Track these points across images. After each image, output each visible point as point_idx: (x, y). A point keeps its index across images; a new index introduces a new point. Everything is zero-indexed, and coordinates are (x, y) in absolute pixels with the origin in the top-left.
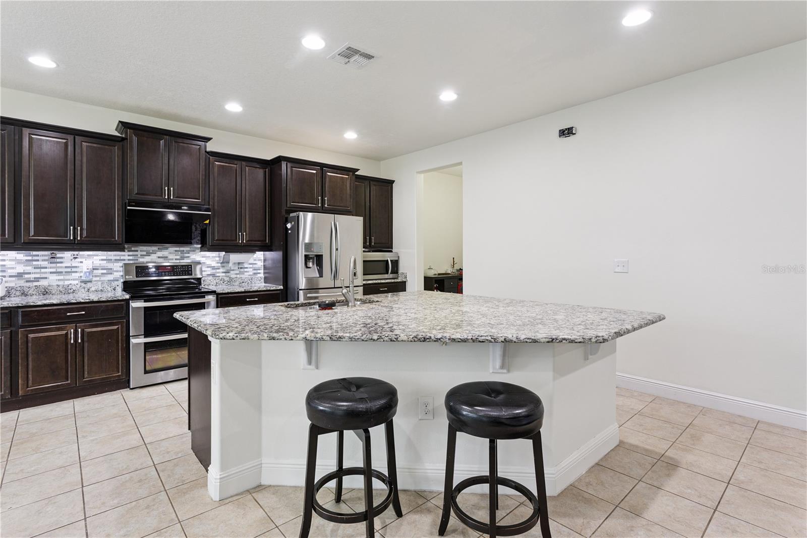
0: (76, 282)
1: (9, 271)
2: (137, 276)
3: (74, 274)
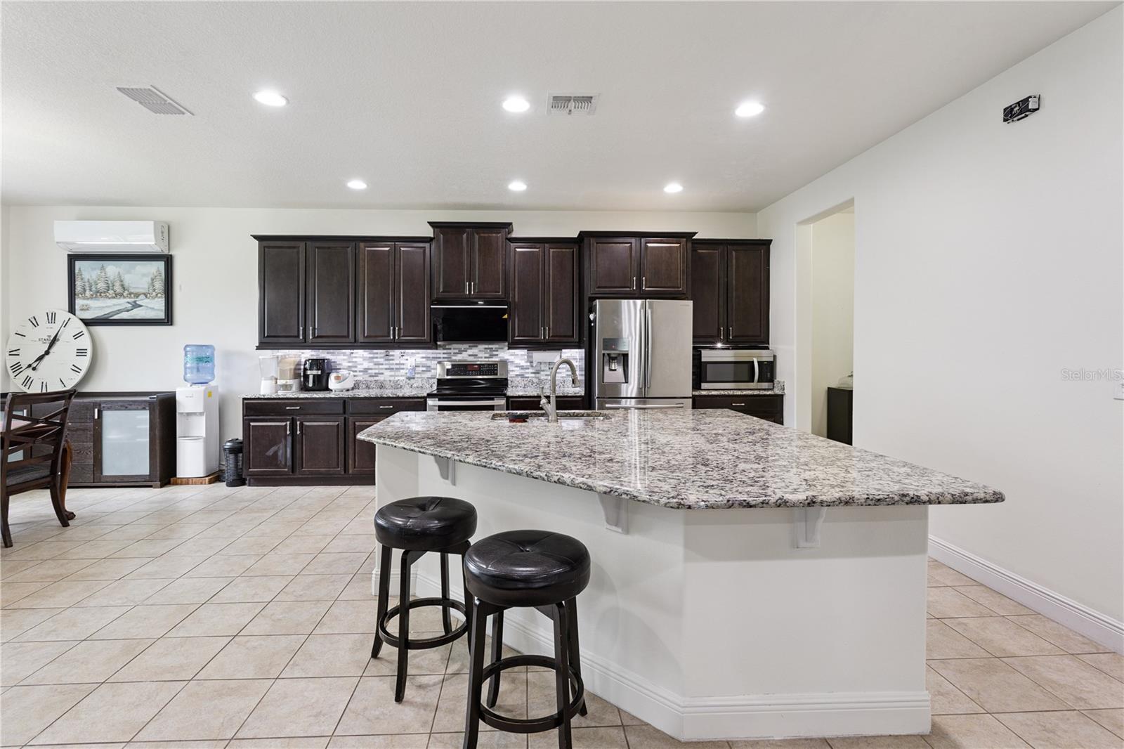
2: (447, 375)
3: (402, 371)
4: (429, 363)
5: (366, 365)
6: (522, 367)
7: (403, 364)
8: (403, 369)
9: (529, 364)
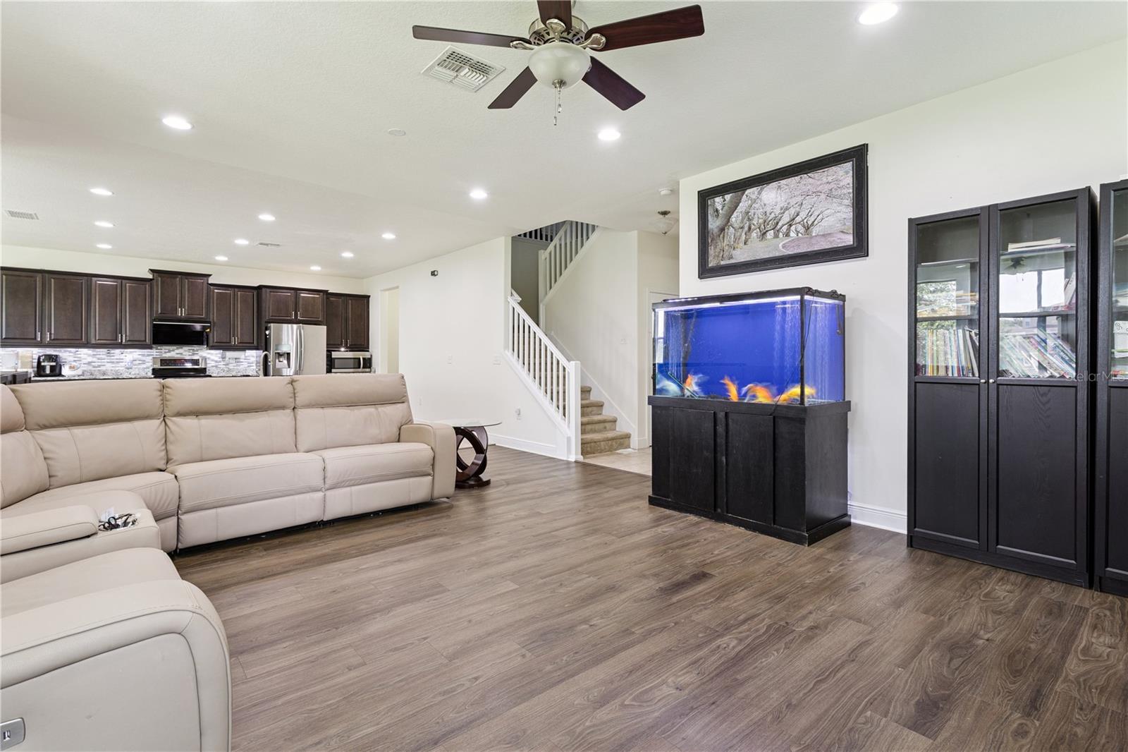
0: (123, 368)
1: (84, 361)
2: (161, 366)
3: (121, 363)
4: (144, 358)
5: (90, 359)
6: (216, 362)
7: (123, 359)
9: (221, 359)
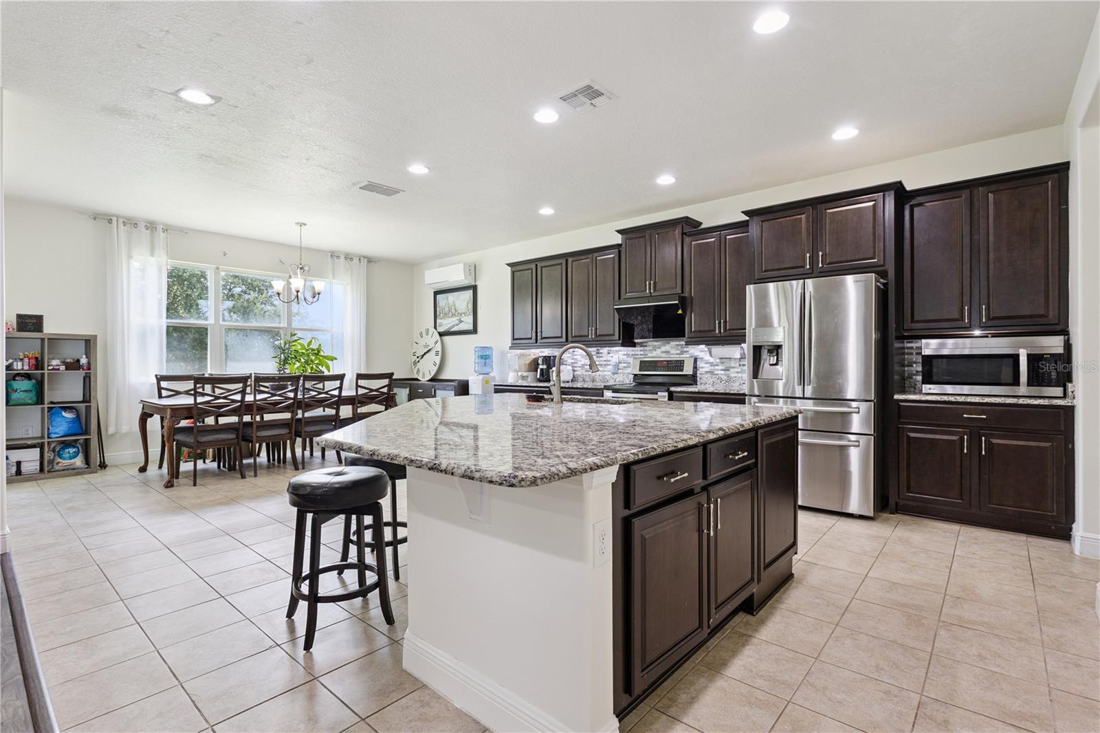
0: (610, 373)
1: (579, 363)
3: (608, 367)
4: (628, 359)
5: (583, 361)
7: (609, 361)
8: (609, 365)
